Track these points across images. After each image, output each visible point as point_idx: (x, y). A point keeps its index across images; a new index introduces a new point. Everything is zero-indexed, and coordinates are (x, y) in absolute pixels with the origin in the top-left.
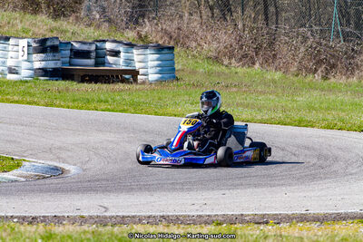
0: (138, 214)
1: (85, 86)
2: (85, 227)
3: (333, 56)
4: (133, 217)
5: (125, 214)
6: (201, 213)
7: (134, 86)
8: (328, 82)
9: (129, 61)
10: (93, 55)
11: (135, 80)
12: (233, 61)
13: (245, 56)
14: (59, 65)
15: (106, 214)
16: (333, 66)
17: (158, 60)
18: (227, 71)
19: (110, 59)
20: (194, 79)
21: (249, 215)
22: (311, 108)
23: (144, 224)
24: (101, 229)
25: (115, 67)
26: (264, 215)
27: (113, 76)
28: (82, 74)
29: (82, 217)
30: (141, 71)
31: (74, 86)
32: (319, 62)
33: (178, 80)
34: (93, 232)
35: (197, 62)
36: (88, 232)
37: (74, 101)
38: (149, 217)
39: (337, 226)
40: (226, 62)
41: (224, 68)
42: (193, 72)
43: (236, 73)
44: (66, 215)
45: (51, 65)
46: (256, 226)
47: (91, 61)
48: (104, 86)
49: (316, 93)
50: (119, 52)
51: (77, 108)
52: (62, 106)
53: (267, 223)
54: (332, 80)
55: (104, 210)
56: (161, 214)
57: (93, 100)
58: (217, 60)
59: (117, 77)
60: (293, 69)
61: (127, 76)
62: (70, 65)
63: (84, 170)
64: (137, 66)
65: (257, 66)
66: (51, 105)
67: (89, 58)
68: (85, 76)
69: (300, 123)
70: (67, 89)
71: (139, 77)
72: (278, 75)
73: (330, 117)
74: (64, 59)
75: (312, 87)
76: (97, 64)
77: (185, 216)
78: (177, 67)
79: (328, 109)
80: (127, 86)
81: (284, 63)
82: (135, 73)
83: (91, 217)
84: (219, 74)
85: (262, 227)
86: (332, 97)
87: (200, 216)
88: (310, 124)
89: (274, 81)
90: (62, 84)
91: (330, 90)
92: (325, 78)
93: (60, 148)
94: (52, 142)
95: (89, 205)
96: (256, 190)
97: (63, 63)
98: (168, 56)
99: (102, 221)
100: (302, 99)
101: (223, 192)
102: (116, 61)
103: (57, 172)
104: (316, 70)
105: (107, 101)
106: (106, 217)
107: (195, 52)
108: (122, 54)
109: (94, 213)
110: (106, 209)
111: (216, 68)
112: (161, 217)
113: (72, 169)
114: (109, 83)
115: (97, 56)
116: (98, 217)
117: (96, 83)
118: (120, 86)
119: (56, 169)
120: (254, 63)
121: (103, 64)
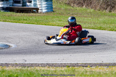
0: (38, 63)
1: (18, 14)
2: (17, 68)
3: (113, 3)
4: (36, 64)
5: (32, 63)
6: (62, 63)
7: (37, 14)
8: (111, 13)
9: (35, 5)
10: (22, 2)
11: (38, 12)
12: (75, 5)
13: (79, 3)
14: (8, 6)
15: (25, 63)
16: (113, 7)
17: (46, 4)
18: (73, 8)
19: (28, 4)
20: (60, 11)
21: (80, 63)
22: (104, 23)
23: (40, 67)
24: (23, 68)
25: (30, 7)
26: (86, 63)
27: (29, 10)
28: (17, 9)
29: (16, 64)
30: (40, 8)
31: (14, 14)
32: (108, 6)
33: (54, 12)
34: (20, 70)
35: (61, 5)
36: (18, 70)
37: (14, 20)
38: (42, 64)
39: (114, 68)
40: (72, 5)
41: (71, 7)
42: (60, 9)
43: (76, 9)
44: (10, 63)
45: (6, 6)
46: (82, 67)
47: (21, 5)
48: (26, 14)
49: (106, 17)
50: (32, 1)
51: (15, 22)
52: (9, 22)
53: (87, 66)
54: (113, 12)
55: (25, 61)
56: (47, 63)
57: (21, 19)
58: (69, 4)
59: (31, 11)
60: (98, 8)
61: (34, 10)
62: (13, 6)
63: (17, 46)
64: (38, 6)
65: (84, 7)
66: (5, 21)
67: (20, 3)
68: (18, 10)
69: (100, 29)
70: (11, 15)
71: (39, 11)
72: (92, 10)
73: (112, 26)
74: (10, 4)
75: (105, 15)
76: (23, 6)
77: (56, 64)
78: (54, 7)
79: (111, 23)
80: (34, 14)
81: (94, 6)
82: (37, 9)
83: (20, 64)
84: (69, 10)
85: (85, 68)
86: (113, 19)
87: (61, 64)
88: (104, 29)
89: (91, 13)
90: (9, 13)
91: (112, 16)
92: (110, 11)
93: (8, 38)
94: (5, 35)
95: (19, 59)
96: (83, 54)
97: (10, 5)
98: (50, 3)
99: (24, 65)
100: (101, 19)
101: (70, 54)
102: (30, 4)
103: (7, 47)
104: (107, 8)
105: (26, 20)
106: (25, 64)
107: (60, 1)
108: (33, 2)
109: (21, 62)
110: (26, 61)
111: (69, 7)
112: (46, 64)
113: (13, 46)
114: (28, 13)
115: (23, 3)
116: (22, 64)
117: (22, 13)
118: (32, 14)
119: (7, 45)
120: (83, 6)
121: (25, 6)
